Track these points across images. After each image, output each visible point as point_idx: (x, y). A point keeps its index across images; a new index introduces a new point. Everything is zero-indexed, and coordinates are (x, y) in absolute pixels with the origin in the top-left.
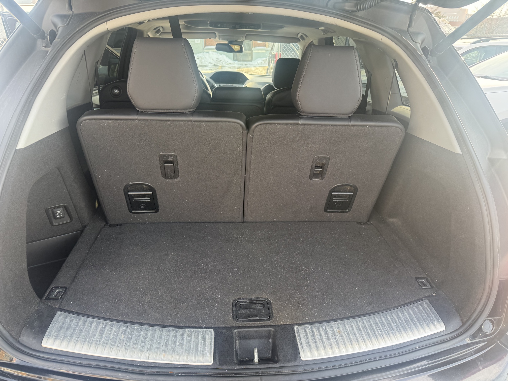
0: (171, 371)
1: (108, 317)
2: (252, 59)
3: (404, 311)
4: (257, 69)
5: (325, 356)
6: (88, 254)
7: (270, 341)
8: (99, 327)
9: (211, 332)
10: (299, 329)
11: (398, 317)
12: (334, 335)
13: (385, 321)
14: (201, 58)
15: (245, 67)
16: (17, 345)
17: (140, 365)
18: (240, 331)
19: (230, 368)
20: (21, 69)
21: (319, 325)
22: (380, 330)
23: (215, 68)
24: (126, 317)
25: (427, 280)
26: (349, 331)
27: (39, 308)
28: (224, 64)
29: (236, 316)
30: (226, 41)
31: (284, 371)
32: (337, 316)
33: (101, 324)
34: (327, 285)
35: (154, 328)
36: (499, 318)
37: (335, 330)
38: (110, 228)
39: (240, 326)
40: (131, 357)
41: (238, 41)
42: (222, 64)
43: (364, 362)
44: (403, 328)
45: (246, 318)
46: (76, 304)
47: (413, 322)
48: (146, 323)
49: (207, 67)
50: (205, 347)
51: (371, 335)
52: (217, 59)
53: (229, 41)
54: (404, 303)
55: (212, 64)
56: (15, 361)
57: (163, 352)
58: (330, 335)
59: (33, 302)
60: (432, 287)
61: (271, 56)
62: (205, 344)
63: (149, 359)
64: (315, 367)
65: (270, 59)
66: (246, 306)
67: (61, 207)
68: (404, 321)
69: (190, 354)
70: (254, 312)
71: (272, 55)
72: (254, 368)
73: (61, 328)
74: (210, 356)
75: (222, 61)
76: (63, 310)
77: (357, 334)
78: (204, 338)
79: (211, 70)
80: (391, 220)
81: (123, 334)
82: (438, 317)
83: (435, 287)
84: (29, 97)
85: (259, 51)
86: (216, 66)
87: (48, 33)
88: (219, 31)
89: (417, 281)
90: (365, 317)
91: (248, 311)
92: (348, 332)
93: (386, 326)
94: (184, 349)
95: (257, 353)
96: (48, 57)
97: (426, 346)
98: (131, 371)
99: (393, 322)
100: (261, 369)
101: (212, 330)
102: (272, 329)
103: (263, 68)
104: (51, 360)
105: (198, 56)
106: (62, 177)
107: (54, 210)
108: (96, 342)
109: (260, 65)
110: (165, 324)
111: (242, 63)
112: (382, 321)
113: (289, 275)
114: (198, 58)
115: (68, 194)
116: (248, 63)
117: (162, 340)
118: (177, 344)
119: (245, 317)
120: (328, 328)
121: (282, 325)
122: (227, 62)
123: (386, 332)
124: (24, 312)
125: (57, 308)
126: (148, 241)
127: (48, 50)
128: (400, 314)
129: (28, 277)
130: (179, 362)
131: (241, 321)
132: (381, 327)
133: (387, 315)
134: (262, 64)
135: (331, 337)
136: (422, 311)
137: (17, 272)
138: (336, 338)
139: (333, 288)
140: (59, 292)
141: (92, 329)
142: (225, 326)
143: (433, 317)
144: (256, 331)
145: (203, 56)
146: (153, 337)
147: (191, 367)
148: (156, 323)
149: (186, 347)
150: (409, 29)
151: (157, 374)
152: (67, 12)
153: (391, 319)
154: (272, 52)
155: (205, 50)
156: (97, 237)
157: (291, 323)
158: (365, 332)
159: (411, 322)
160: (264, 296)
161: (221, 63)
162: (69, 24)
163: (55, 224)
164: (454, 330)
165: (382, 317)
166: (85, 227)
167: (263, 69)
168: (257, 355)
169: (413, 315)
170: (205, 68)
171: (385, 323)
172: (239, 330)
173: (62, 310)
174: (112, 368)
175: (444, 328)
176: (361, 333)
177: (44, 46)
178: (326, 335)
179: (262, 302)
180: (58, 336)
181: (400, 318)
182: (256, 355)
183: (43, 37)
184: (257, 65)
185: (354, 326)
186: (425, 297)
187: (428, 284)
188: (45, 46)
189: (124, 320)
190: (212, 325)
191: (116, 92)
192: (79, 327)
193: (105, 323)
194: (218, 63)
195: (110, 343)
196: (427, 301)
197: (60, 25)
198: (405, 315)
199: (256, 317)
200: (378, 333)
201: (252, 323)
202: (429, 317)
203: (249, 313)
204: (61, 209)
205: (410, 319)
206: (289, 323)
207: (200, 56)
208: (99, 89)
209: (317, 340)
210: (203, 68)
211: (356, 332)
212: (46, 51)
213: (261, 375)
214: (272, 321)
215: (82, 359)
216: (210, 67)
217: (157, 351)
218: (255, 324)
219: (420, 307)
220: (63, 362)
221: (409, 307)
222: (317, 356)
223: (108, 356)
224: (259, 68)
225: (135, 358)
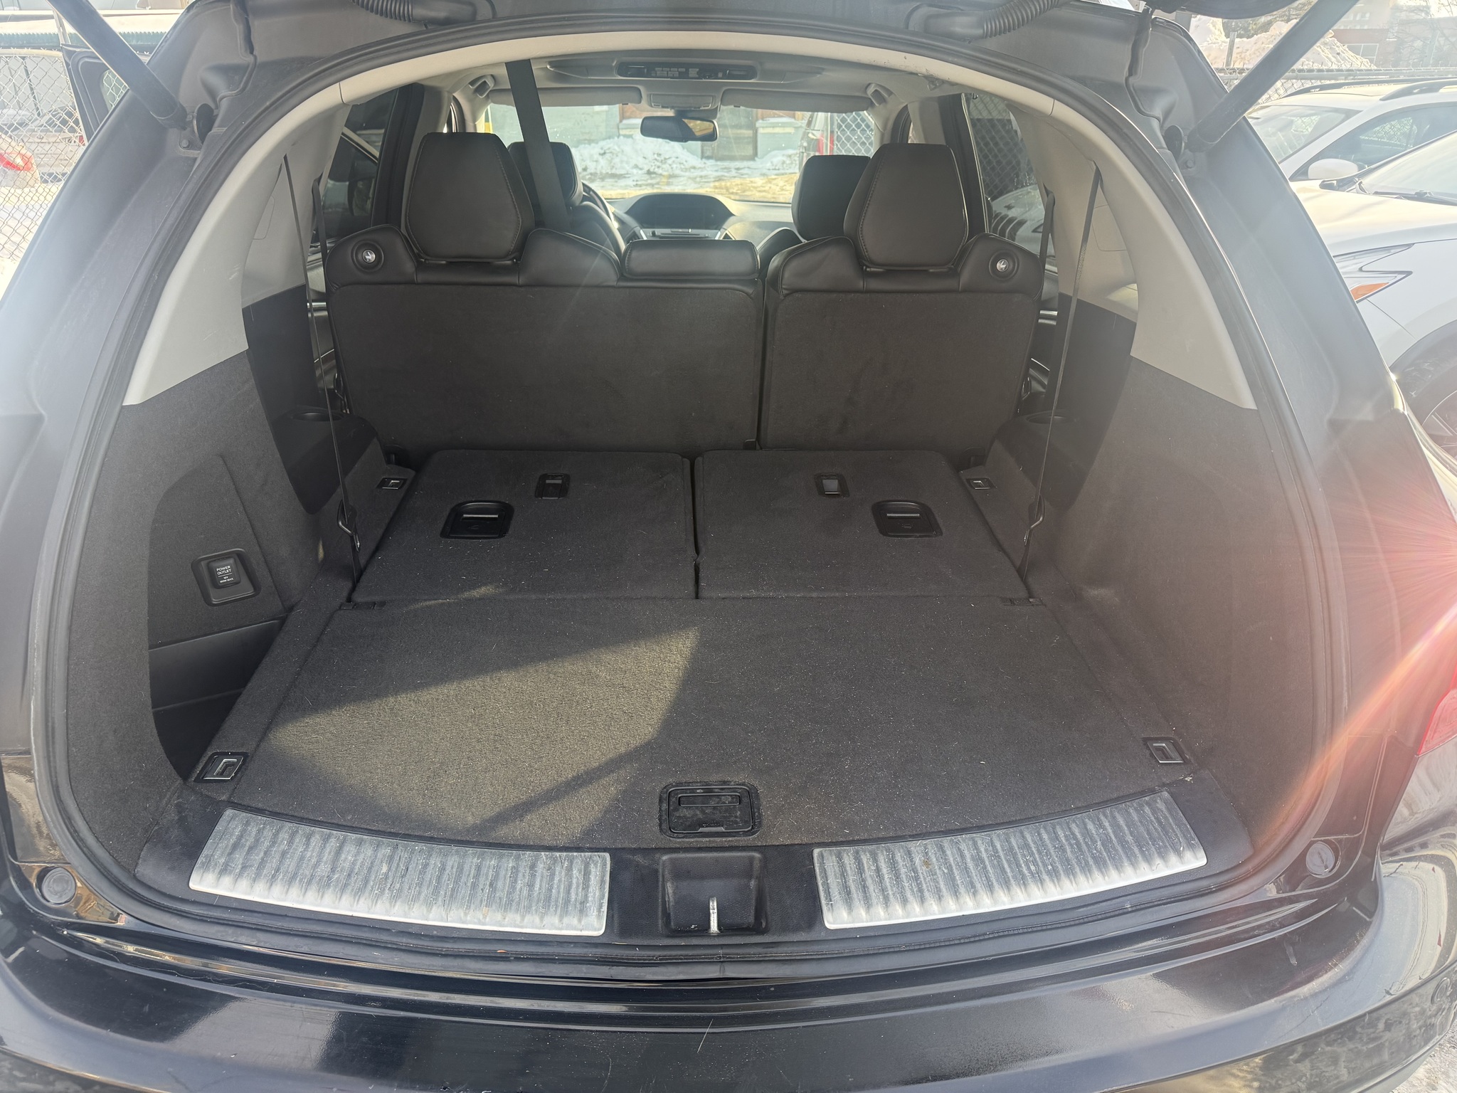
0: (501, 949)
1: (349, 824)
2: (756, 154)
3: (1102, 818)
4: (770, 182)
5: (886, 919)
6: (298, 674)
7: (753, 883)
8: (328, 845)
9: (604, 859)
10: (825, 854)
11: (1086, 833)
12: (915, 870)
13: (1048, 842)
14: (610, 154)
15: (735, 177)
16: (132, 885)
17: (428, 934)
18: (676, 859)
19: (645, 944)
20: (129, 206)
21: (878, 848)
22: (1035, 862)
23: (650, 181)
24: (393, 822)
25: (1175, 745)
26: (952, 862)
27: (180, 800)
28: (677, 167)
29: (669, 823)
30: (669, 110)
31: (782, 952)
32: (926, 827)
33: (333, 840)
34: (907, 753)
35: (462, 849)
36: (1352, 836)
37: (918, 860)
38: (354, 611)
39: (678, 846)
40: (405, 916)
41: (702, 108)
42: (672, 168)
43: (986, 937)
44: (1094, 858)
45: (693, 827)
46: (271, 793)
47: (1123, 847)
48: (443, 839)
49: (629, 177)
50: (586, 895)
51: (1010, 874)
52: (656, 156)
53: (676, 109)
54: (1105, 799)
55: (641, 169)
56: (124, 921)
57: (484, 903)
58: (903, 871)
59: (167, 786)
60: (1186, 762)
61: (805, 144)
62: (586, 886)
63: (447, 921)
64: (860, 947)
65: (803, 153)
66: (692, 800)
67: (229, 557)
68: (1099, 843)
69: (549, 909)
70: (714, 814)
71: (810, 141)
72: (706, 943)
73: (235, 847)
74: (599, 916)
75: (670, 162)
76: (239, 807)
77: (973, 871)
78: (587, 874)
79: (638, 188)
80: (1094, 593)
81: (386, 864)
82: (1190, 834)
83: (1192, 761)
84: (151, 276)
85: (777, 130)
86: (653, 176)
87: (195, 114)
88: (648, 86)
89: (1148, 747)
90: (998, 832)
91: (698, 813)
92: (950, 865)
93: (1050, 853)
94: (536, 898)
95: (716, 911)
96: (195, 176)
97: (1151, 904)
98: (403, 948)
99: (1071, 845)
100: (722, 946)
101: (607, 855)
102: (757, 855)
103: (786, 179)
104: (212, 920)
105: (602, 149)
106: (232, 478)
107: (214, 565)
108: (320, 880)
109: (779, 169)
110: (491, 841)
111: (726, 164)
112: (1041, 840)
113: (809, 728)
114: (602, 152)
115: (248, 523)
116: (746, 164)
117: (481, 876)
118: (518, 887)
119: (690, 826)
120: (899, 854)
121: (782, 845)
122: (685, 163)
123: (1050, 867)
124: (146, 809)
125: (224, 801)
126: (450, 644)
127: (196, 156)
128: (1090, 826)
129: (153, 725)
130: (522, 927)
131: (681, 835)
132: (1037, 856)
133: (1058, 827)
134: (785, 165)
135: (904, 876)
136: (1149, 817)
137: (127, 709)
138: (917, 878)
139: (922, 759)
140: (228, 765)
141: (311, 849)
142: (638, 846)
143: (1176, 835)
144: (717, 860)
145: (616, 148)
146: (460, 869)
147: (551, 939)
148: (468, 839)
149: (540, 893)
150: (1131, 80)
151: (467, 954)
152: (240, 57)
153: (1066, 836)
154: (809, 133)
155: (622, 129)
156: (322, 633)
157: (805, 840)
158: (993, 866)
159: (1116, 844)
160: (740, 778)
161: (668, 166)
162: (248, 89)
163: (215, 601)
164: (1230, 867)
165: (1042, 831)
166: (291, 609)
167: (786, 181)
168: (716, 915)
169: (1126, 828)
170: (622, 182)
171: (1050, 846)
172: (674, 856)
173: (236, 806)
174: (359, 941)
175: (1202, 861)
176: (985, 868)
177: (185, 146)
178: (893, 871)
179: (736, 792)
180: (228, 865)
181: (1089, 835)
182: (712, 915)
183: (182, 123)
184: (769, 169)
185: (966, 852)
186: (1164, 785)
187: (1177, 754)
188: (188, 147)
189: (389, 830)
190: (605, 843)
191: (367, 257)
192: (279, 846)
193: (341, 838)
194: (659, 167)
195: (355, 883)
196: (1166, 794)
197: (225, 91)
198: (1105, 829)
199: (719, 826)
200: (1029, 868)
201: (707, 839)
202: (1166, 833)
203: (701, 816)
204: (231, 561)
205: (1116, 837)
206: (800, 842)
207: (609, 149)
208: (324, 250)
209: (869, 882)
210: (616, 182)
211: (971, 865)
212: (188, 158)
213: (722, 960)
214: (758, 836)
215: (287, 919)
216: (635, 178)
217: (468, 902)
218: (713, 842)
219: (1147, 809)
220: (241, 924)
221: (1116, 808)
222: (865, 920)
223: (350, 913)
224: (775, 179)
225: (415, 918)
